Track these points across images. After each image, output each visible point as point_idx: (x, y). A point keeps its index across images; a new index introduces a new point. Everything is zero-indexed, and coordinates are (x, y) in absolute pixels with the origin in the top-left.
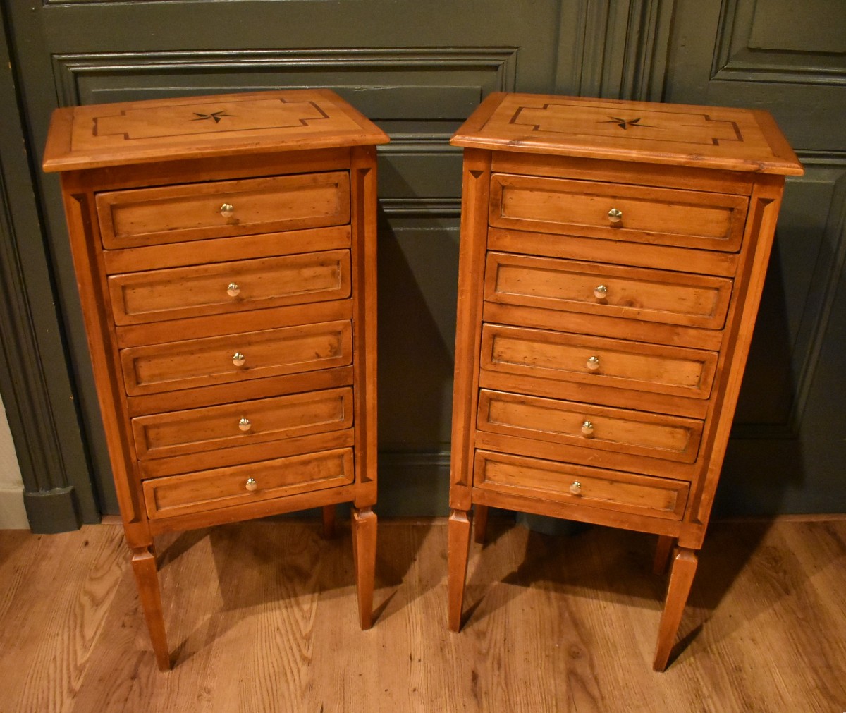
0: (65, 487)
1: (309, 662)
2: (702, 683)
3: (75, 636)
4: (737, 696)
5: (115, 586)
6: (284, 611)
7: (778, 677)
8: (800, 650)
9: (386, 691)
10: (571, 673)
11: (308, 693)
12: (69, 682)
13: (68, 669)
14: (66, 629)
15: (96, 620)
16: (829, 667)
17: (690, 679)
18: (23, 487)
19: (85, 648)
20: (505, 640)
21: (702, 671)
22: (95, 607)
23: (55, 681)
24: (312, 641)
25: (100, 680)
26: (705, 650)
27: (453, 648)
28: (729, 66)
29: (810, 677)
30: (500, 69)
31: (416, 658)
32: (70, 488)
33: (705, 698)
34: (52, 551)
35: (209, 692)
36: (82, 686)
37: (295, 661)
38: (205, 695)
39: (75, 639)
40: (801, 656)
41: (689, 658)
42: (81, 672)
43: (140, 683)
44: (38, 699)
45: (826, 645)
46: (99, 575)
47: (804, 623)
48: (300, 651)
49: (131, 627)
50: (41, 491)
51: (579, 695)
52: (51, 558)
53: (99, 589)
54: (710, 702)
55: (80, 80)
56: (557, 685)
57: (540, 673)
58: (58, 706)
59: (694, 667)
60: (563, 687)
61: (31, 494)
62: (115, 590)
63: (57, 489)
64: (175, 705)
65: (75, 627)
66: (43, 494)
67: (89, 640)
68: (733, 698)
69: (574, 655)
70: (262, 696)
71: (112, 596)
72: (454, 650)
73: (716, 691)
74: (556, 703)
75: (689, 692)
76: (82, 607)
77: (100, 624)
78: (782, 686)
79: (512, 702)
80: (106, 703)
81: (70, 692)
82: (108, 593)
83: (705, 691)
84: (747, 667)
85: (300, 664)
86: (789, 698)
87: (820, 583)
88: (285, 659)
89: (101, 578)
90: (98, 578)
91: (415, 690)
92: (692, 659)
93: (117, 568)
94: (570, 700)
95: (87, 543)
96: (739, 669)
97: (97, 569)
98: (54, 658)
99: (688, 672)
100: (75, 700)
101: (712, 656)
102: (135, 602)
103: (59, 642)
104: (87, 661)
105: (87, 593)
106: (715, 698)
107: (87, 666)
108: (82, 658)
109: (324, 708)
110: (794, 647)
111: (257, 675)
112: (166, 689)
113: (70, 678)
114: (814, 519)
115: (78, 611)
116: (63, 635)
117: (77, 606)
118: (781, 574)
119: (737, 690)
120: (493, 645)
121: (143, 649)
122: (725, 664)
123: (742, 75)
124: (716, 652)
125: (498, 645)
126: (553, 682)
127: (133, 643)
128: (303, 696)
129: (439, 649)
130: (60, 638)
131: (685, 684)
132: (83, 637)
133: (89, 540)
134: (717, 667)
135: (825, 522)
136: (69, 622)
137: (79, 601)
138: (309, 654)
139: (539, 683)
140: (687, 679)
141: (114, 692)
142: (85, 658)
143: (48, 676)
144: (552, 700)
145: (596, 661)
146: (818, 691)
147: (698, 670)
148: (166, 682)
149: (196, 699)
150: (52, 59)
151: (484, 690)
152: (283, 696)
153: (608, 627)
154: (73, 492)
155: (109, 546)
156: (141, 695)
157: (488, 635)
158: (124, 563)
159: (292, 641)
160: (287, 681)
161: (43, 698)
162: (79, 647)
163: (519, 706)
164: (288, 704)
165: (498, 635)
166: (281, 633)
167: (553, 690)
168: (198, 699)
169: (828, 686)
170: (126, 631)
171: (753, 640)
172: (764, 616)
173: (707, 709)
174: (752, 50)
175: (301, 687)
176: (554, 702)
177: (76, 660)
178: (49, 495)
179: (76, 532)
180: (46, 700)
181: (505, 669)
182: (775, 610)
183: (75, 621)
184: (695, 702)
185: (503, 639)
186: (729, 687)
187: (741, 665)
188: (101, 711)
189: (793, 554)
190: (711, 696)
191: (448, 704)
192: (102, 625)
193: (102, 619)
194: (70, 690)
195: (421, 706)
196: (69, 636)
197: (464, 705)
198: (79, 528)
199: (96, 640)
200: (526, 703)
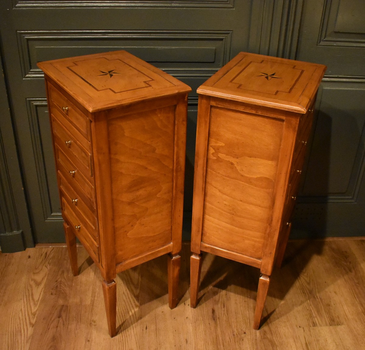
0: (18, 231)
1: (139, 307)
2: (313, 311)
3: (29, 299)
4: (328, 316)
5: (45, 276)
7: (345, 308)
8: (356, 296)
9: (174, 318)
11: (139, 321)
12: (30, 320)
13: (28, 315)
14: (25, 297)
15: (38, 293)
17: (307, 310)
19: (35, 304)
20: (226, 295)
21: (313, 306)
22: (37, 286)
23: (23, 320)
24: (140, 298)
25: (44, 319)
26: (314, 297)
28: (326, 39)
29: (360, 308)
30: (224, 40)
31: (187, 304)
32: (21, 231)
33: (314, 317)
34: (13, 261)
35: (95, 322)
36: (36, 321)
37: (132, 306)
38: (93, 323)
39: (30, 301)
40: (356, 298)
41: (307, 300)
42: (34, 315)
43: (63, 319)
44: (16, 328)
46: (37, 271)
47: (357, 284)
48: (134, 302)
49: (56, 294)
50: (7, 233)
52: (13, 264)
53: (38, 278)
54: (316, 319)
55: (30, 42)
56: (250, 313)
57: (242, 308)
58: (26, 331)
59: (309, 304)
61: (3, 234)
62: (46, 278)
63: (15, 231)
64: (80, 328)
65: (29, 295)
67: (36, 301)
68: (326, 317)
71: (45, 281)
73: (319, 315)
75: (307, 315)
76: (31, 286)
77: (40, 294)
78: (347, 312)
79: (230, 321)
80: (48, 328)
82: (43, 279)
83: (314, 314)
84: (332, 304)
85: (135, 308)
86: (350, 317)
88: (128, 306)
89: (38, 273)
90: (37, 273)
91: (187, 318)
92: (308, 301)
93: (46, 268)
95: (29, 257)
96: (329, 305)
97: (36, 269)
98: (21, 310)
99: (307, 307)
100: (33, 328)
101: (317, 300)
102: (56, 283)
103: (22, 303)
104: (37, 311)
105: (32, 280)
106: (318, 318)
107: (37, 313)
108: (34, 309)
109: (147, 327)
110: (353, 295)
112: (75, 321)
113: (29, 318)
115: (29, 288)
116: (24, 299)
117: (29, 286)
118: (348, 263)
119: (328, 314)
120: (221, 297)
121: (62, 304)
122: (323, 303)
123: (331, 43)
124: (319, 297)
125: (223, 297)
126: (248, 312)
127: (57, 302)
128: (137, 322)
130: (22, 301)
131: (305, 312)
132: (33, 300)
133: (30, 255)
134: (319, 304)
136: (26, 293)
137: (29, 283)
139: (242, 313)
140: (306, 310)
141: (51, 324)
142: (36, 309)
143: (19, 318)
144: (247, 320)
147: (311, 306)
148: (75, 318)
149: (89, 325)
150: (16, 33)
151: (218, 316)
154: (22, 233)
155: (40, 258)
156: (64, 324)
158: (49, 265)
159: (130, 298)
162: (32, 304)
166: (125, 295)
167: (248, 315)
168: (90, 325)
170: (53, 297)
171: (335, 292)
172: (340, 281)
173: (314, 322)
174: (336, 32)
175: (136, 318)
176: (248, 321)
177: (31, 310)
178: (11, 234)
179: (23, 252)
180: (19, 329)
181: (227, 307)
182: (345, 279)
183: (29, 293)
184: (310, 319)
185: (225, 294)
186: (324, 313)
187: (330, 303)
188: (46, 332)
189: (354, 254)
190: (316, 317)
191: (202, 323)
192: (42, 294)
193: (41, 292)
194: (30, 323)
195: (191, 324)
196: (27, 300)
197: (209, 324)
198: (25, 250)
199: (39, 301)
200: (236, 321)
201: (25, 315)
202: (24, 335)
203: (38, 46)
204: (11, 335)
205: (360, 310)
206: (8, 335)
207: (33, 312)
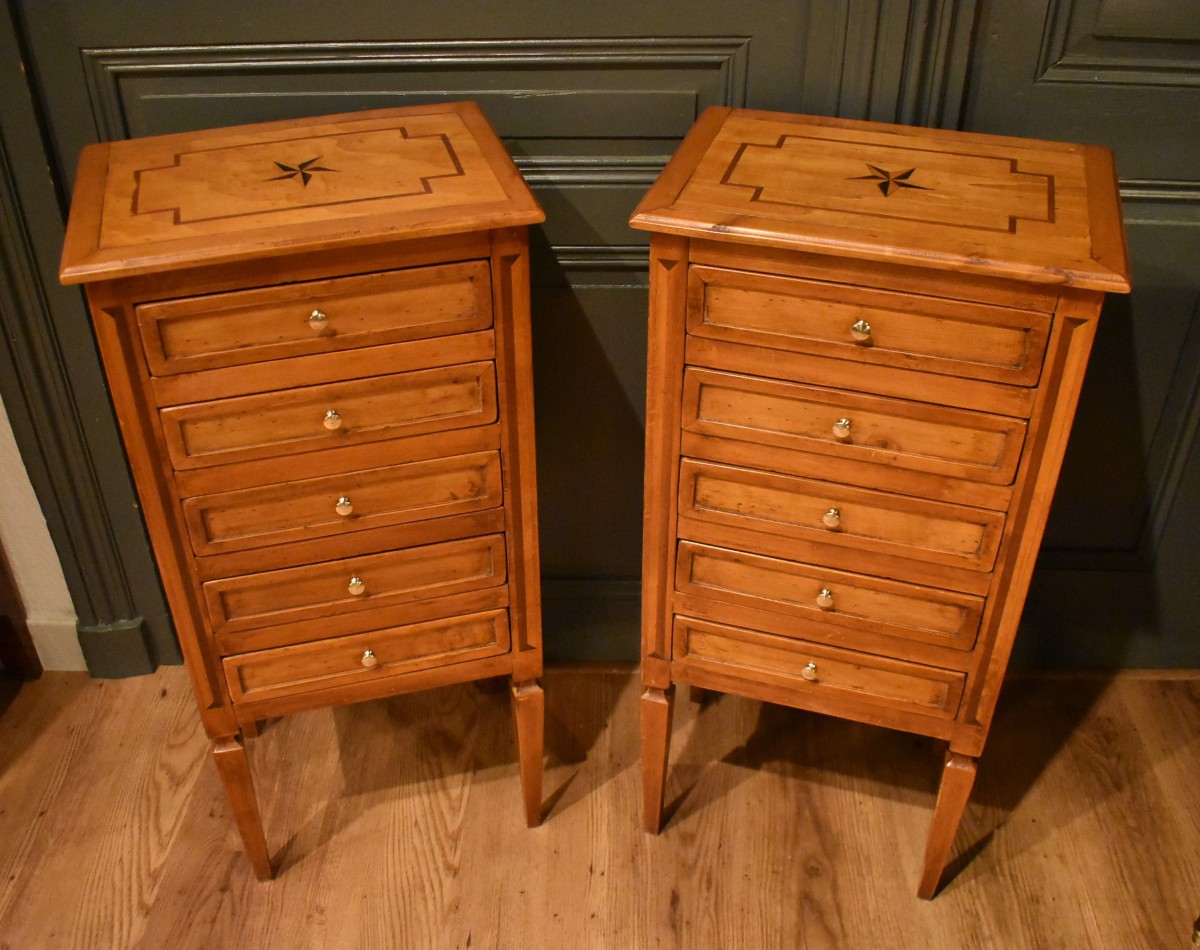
0: (132, 619)
1: (454, 872)
2: (983, 918)
3: (148, 828)
4: (1028, 939)
5: (201, 756)
6: (425, 798)
7: (1089, 913)
8: (1125, 872)
9: (556, 915)
10: (806, 898)
11: (452, 916)
12: (140, 894)
13: (139, 876)
14: (136, 819)
15: (176, 806)
16: (1162, 901)
17: (967, 911)
18: (77, 618)
19: (161, 846)
20: (720, 846)
21: (984, 901)
22: (174, 788)
23: (122, 891)
24: (461, 843)
25: (180, 892)
26: (992, 869)
27: (649, 855)
28: (1065, 61)
29: (1135, 919)
30: (724, 66)
31: (598, 871)
32: (139, 620)
33: (984, 940)
34: (118, 704)
35: (322, 912)
36: (158, 899)
37: (437, 870)
38: (316, 915)
39: (148, 832)
40: (1125, 883)
41: (969, 880)
42: (155, 880)
43: (232, 896)
44: (99, 916)
45: (1162, 868)
46: (181, 739)
47: (1137, 835)
48: (444, 856)
49: (222, 816)
50: (100, 625)
51: (813, 931)
52: (117, 713)
53: (181, 760)
54: (990, 945)
55: (123, 82)
56: (784, 914)
57: (763, 895)
58: (125, 927)
59: (975, 894)
60: (792, 916)
61: (88, 629)
62: (201, 763)
63: (123, 621)
64: (278, 928)
65: (149, 815)
66: (104, 628)
67: (166, 835)
68: (1022, 941)
69: (811, 871)
70: (392, 920)
71: (197, 771)
72: (649, 860)
73: (1000, 931)
74: (782, 941)
75: (963, 931)
76: (157, 787)
77: (180, 812)
78: (1092, 928)
79: (721, 937)
80: (187, 925)
81: (142, 908)
82: (192, 767)
83: (985, 930)
84: (1048, 897)
85: (443, 875)
86: (1100, 945)
87: (1165, 774)
88: (423, 867)
89: (183, 744)
90: (179, 746)
91: (593, 916)
92: (973, 882)
93: (204, 732)
94: (800, 938)
95: (164, 693)
96: (1035, 900)
97: (177, 732)
98: (121, 860)
99: (966, 903)
100: (147, 919)
101: (1001, 879)
103: (126, 837)
104: (163, 866)
105: (163, 766)
106: (998, 940)
107: (164, 872)
108: (157, 860)
109: (472, 939)
110: (1119, 867)
111: (386, 889)
112: (265, 906)
113: (141, 887)
114: (1172, 676)
116: (132, 827)
117: (151, 785)
118: (1114, 760)
119: (1029, 929)
120: (703, 852)
121: (236, 849)
122: (1018, 891)
123: (1083, 75)
124: (1007, 873)
125: (710, 853)
126: (779, 910)
127: (224, 840)
128: (445, 921)
129: (630, 858)
130: (128, 831)
131: (960, 919)
132: (158, 830)
133: (168, 687)
134: (1006, 894)
135: (1187, 682)
136: (140, 807)
137: (154, 778)
138: (455, 861)
139: (761, 910)
140: (963, 912)
141: (199, 909)
142: (161, 861)
143: (113, 885)
144: (776, 936)
145: (841, 882)
146: (1142, 937)
147: (979, 899)
148: (266, 896)
149: (305, 920)
150: (81, 53)
151: (685, 918)
152: (418, 920)
153: (862, 832)
154: (145, 628)
156: (233, 914)
157: (698, 842)
159: (434, 841)
160: (425, 899)
161: (106, 916)
162: (153, 844)
163: (731, 943)
164: (425, 932)
165: (711, 837)
166: (420, 831)
167: (778, 920)
168: (308, 922)
169: (1158, 928)
170: (215, 823)
171: (1061, 857)
172: (1081, 823)
174: (1099, 38)
175: (442, 907)
176: (778, 938)
177: (149, 863)
178: (110, 629)
179: (150, 677)
180: (109, 919)
181: (717, 889)
182: (1097, 814)
183: (149, 807)
184: (970, 945)
185: (717, 845)
186: (1019, 925)
187: (1040, 893)
188: (180, 936)
189: (1135, 730)
190: (992, 938)
191: (636, 937)
192: (184, 813)
193: (184, 805)
194: (142, 905)
195: (601, 939)
196: (140, 828)
197: (658, 940)
198: (154, 670)
199: (175, 835)
200: (740, 937)
201: (130, 877)
202: (121, 939)
203: (149, 94)
204: (84, 935)
205: (1136, 923)
206: (76, 936)
207: (152, 869)
